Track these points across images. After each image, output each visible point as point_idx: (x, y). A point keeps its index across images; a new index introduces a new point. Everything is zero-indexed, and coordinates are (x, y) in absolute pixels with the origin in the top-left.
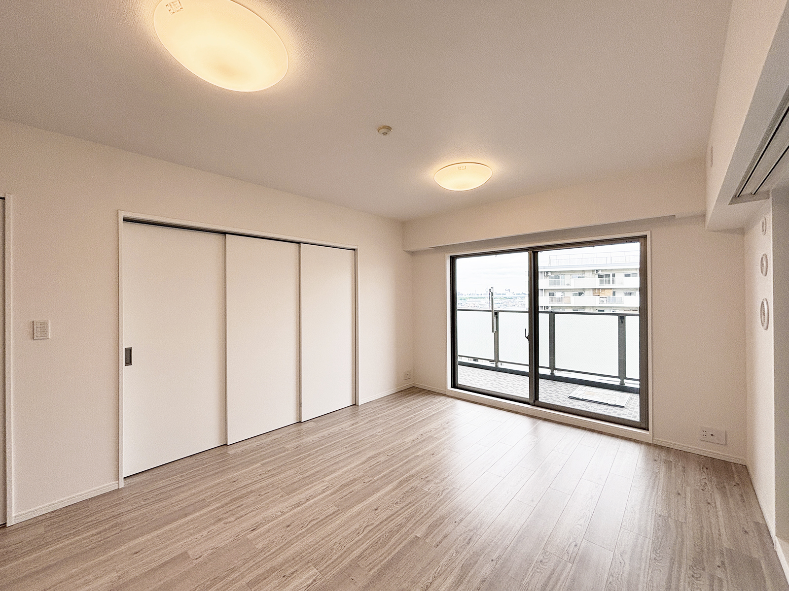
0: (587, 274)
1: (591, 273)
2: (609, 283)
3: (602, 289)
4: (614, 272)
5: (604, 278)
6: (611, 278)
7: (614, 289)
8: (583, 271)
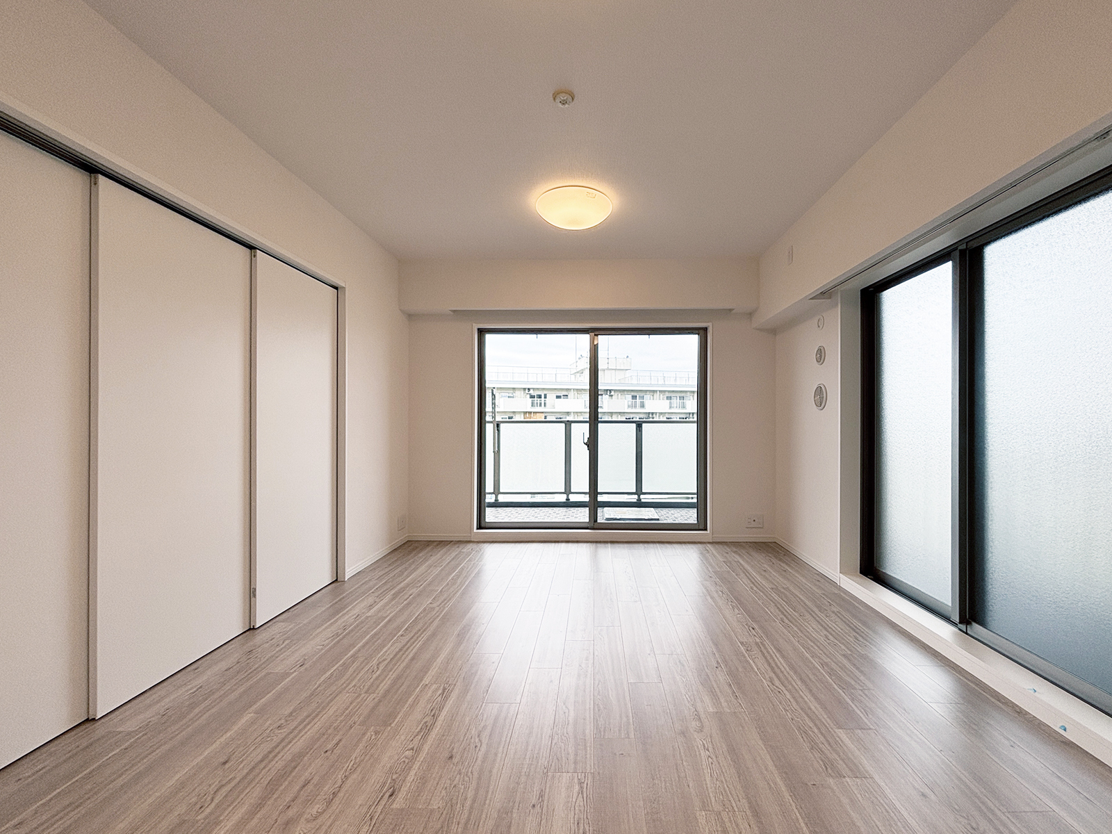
0: (518, 393)
1: (522, 392)
2: (540, 405)
3: (534, 412)
4: (545, 392)
5: (536, 399)
6: (543, 399)
7: (546, 412)
8: (514, 389)
